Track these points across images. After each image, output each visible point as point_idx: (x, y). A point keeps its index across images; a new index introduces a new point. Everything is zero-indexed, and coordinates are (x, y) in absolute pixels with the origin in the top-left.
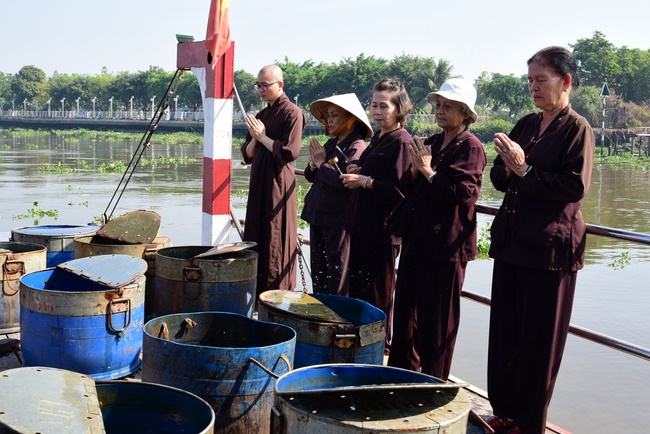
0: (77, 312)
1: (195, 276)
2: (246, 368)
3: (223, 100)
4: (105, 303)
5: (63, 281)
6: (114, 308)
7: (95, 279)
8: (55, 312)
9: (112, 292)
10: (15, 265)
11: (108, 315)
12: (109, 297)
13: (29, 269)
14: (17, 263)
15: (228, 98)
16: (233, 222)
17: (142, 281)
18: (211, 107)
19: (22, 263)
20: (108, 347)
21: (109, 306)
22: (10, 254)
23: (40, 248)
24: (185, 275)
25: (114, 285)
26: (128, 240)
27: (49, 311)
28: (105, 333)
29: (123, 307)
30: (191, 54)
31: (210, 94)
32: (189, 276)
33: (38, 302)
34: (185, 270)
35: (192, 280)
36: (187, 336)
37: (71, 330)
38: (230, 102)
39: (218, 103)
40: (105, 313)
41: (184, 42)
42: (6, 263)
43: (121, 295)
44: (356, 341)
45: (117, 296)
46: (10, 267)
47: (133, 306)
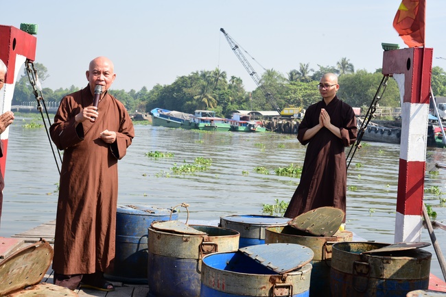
1: (365, 271)
3: (419, 104)
4: (269, 286)
5: (242, 263)
6: (277, 292)
7: (265, 264)
8: (226, 290)
9: (277, 277)
10: (210, 246)
12: (273, 281)
13: (220, 250)
14: (211, 245)
15: (423, 103)
17: (307, 271)
18: (407, 111)
19: (216, 246)
21: (272, 289)
22: (206, 237)
23: (234, 234)
24: (355, 268)
25: (279, 270)
26: (313, 232)
29: (285, 292)
30: (393, 62)
31: (408, 99)
32: (359, 270)
33: (213, 280)
34: (355, 264)
35: (361, 274)
38: (426, 106)
39: (414, 107)
40: (268, 295)
41: (389, 49)
42: (202, 244)
43: (284, 281)
45: (281, 282)
46: (205, 248)
47: (296, 291)
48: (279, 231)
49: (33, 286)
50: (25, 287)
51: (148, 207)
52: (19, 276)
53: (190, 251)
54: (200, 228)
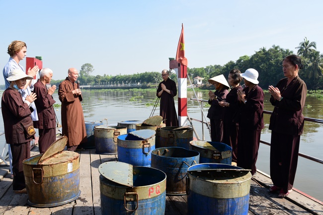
0: (134, 147)
1: (172, 136)
2: (182, 164)
3: (184, 78)
4: (142, 144)
5: (131, 137)
6: (145, 146)
7: (140, 137)
8: (127, 147)
9: (144, 141)
11: (143, 148)
12: (143, 142)
13: (121, 134)
14: (118, 132)
16: (188, 119)
17: (154, 138)
18: (180, 81)
20: (143, 159)
22: (116, 130)
23: (125, 128)
24: (169, 136)
25: (145, 139)
26: (152, 125)
27: (125, 147)
28: (142, 154)
29: (148, 146)
30: (174, 64)
31: (180, 77)
33: (122, 144)
34: (169, 134)
35: (171, 137)
36: (166, 155)
37: (132, 153)
38: (186, 79)
39: (182, 79)
41: (171, 60)
42: (114, 132)
43: (147, 142)
44: (220, 157)
46: (116, 134)
47: (151, 145)
48: (140, 125)
49: (61, 152)
50: (58, 153)
51: (92, 121)
52: (57, 149)
53: (110, 135)
54: (112, 127)
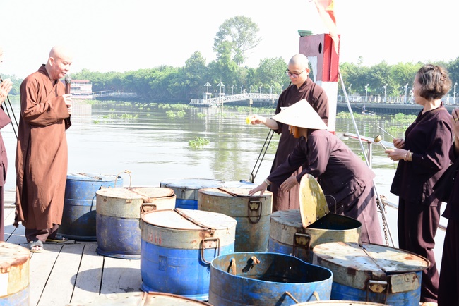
0: (177, 245)
2: (282, 299)
3: (330, 83)
4: (199, 240)
6: (206, 245)
8: (162, 244)
9: (206, 232)
10: (150, 207)
11: (201, 250)
12: (202, 235)
14: (151, 206)
15: (333, 81)
19: (155, 206)
20: (201, 275)
21: (202, 242)
22: (146, 199)
27: (157, 243)
28: (198, 264)
29: (214, 244)
30: (308, 46)
31: (320, 78)
33: (151, 236)
36: (252, 271)
37: (173, 259)
38: (335, 84)
39: (325, 85)
40: (198, 248)
41: (304, 35)
42: (143, 206)
43: (212, 235)
44: (388, 288)
45: (210, 236)
46: (145, 208)
47: (222, 244)
51: (97, 174)
53: (132, 212)
